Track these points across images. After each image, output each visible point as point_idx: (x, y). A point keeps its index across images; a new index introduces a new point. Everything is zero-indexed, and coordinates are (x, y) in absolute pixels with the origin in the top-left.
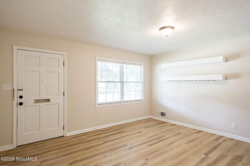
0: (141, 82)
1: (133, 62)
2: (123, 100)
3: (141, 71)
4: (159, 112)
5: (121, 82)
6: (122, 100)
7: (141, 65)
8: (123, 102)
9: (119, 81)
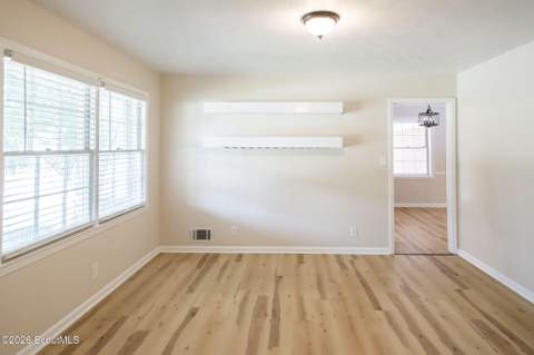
0: (139, 150)
1: (126, 86)
2: (97, 215)
3: (139, 116)
4: (191, 230)
5: (87, 150)
6: (94, 218)
7: (139, 97)
8: (97, 226)
9: (83, 148)
